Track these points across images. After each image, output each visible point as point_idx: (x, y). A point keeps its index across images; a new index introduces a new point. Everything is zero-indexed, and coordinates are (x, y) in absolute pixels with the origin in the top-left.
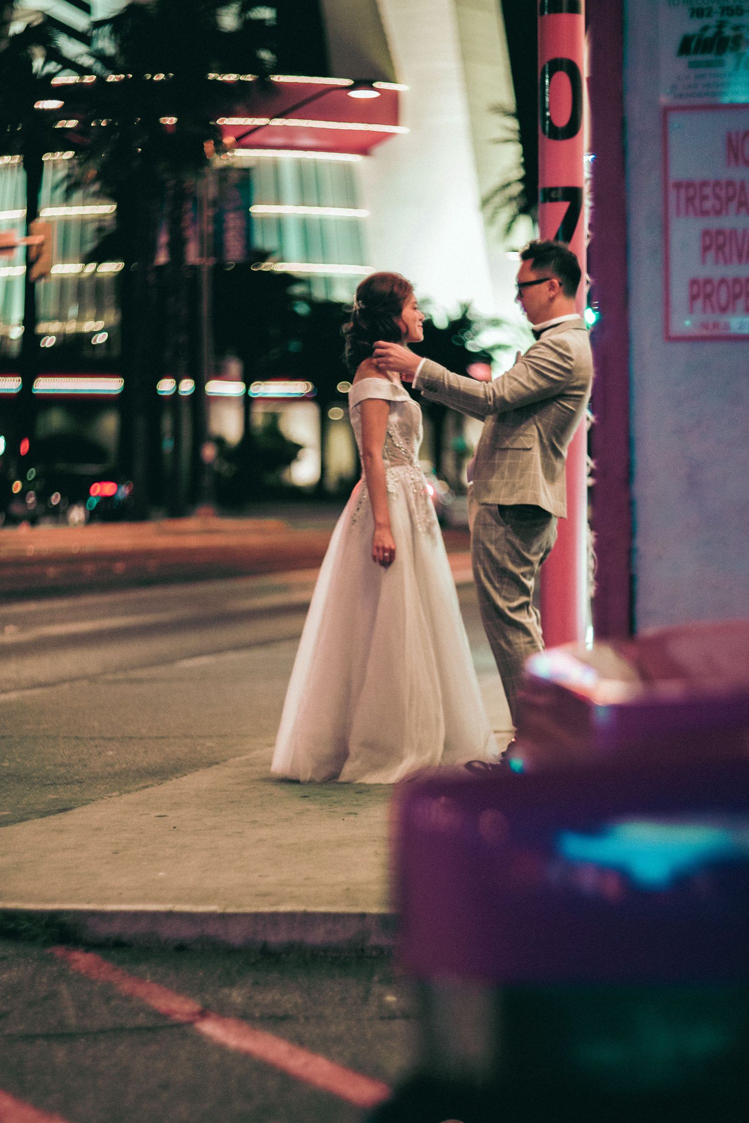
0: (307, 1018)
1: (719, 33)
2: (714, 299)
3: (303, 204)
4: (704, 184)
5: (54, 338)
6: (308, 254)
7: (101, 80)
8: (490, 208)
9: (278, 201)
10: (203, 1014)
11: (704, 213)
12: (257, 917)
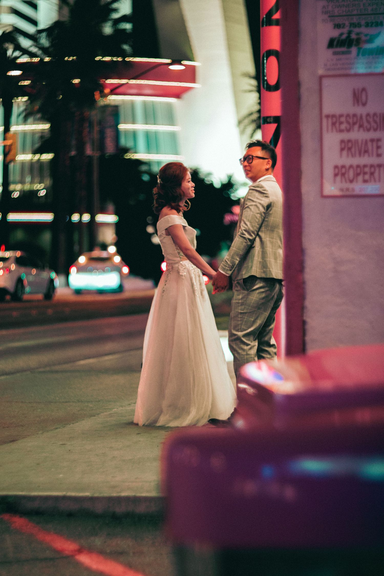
0: (134, 553)
1: (349, 37)
2: (346, 176)
3: (147, 124)
4: (341, 116)
5: (18, 192)
6: (149, 148)
7: (42, 60)
8: (242, 126)
9: (134, 122)
10: (80, 551)
11: (341, 131)
12: (110, 499)
